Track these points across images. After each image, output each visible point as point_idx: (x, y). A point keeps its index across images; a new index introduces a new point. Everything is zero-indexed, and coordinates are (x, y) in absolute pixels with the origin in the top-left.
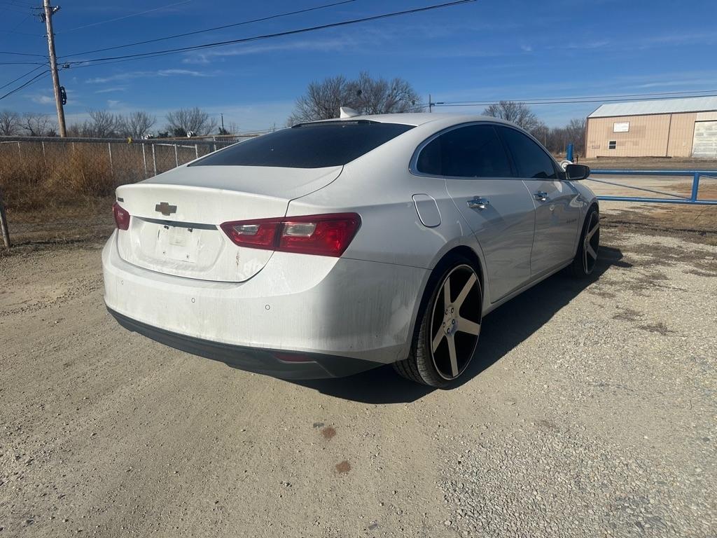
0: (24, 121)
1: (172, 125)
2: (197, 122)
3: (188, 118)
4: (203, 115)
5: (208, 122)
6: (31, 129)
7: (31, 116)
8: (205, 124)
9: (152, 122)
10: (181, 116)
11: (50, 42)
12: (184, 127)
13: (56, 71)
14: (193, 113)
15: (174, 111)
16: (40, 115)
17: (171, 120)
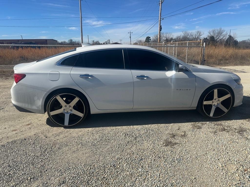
0: (165, 35)
1: (209, 35)
2: (220, 33)
3: (216, 32)
4: (223, 30)
5: (224, 33)
6: (166, 38)
7: (167, 34)
8: (223, 34)
9: (202, 34)
10: (214, 31)
11: (160, 12)
12: (214, 35)
13: (160, 20)
14: (219, 30)
15: (211, 30)
16: (169, 33)
17: (210, 33)
